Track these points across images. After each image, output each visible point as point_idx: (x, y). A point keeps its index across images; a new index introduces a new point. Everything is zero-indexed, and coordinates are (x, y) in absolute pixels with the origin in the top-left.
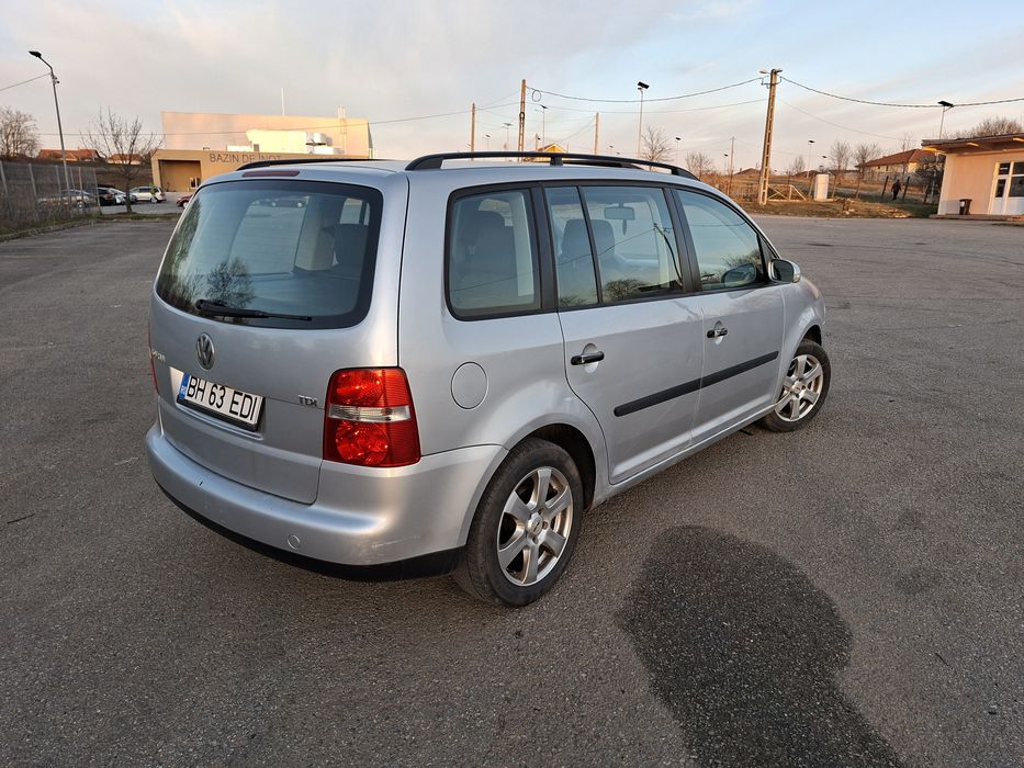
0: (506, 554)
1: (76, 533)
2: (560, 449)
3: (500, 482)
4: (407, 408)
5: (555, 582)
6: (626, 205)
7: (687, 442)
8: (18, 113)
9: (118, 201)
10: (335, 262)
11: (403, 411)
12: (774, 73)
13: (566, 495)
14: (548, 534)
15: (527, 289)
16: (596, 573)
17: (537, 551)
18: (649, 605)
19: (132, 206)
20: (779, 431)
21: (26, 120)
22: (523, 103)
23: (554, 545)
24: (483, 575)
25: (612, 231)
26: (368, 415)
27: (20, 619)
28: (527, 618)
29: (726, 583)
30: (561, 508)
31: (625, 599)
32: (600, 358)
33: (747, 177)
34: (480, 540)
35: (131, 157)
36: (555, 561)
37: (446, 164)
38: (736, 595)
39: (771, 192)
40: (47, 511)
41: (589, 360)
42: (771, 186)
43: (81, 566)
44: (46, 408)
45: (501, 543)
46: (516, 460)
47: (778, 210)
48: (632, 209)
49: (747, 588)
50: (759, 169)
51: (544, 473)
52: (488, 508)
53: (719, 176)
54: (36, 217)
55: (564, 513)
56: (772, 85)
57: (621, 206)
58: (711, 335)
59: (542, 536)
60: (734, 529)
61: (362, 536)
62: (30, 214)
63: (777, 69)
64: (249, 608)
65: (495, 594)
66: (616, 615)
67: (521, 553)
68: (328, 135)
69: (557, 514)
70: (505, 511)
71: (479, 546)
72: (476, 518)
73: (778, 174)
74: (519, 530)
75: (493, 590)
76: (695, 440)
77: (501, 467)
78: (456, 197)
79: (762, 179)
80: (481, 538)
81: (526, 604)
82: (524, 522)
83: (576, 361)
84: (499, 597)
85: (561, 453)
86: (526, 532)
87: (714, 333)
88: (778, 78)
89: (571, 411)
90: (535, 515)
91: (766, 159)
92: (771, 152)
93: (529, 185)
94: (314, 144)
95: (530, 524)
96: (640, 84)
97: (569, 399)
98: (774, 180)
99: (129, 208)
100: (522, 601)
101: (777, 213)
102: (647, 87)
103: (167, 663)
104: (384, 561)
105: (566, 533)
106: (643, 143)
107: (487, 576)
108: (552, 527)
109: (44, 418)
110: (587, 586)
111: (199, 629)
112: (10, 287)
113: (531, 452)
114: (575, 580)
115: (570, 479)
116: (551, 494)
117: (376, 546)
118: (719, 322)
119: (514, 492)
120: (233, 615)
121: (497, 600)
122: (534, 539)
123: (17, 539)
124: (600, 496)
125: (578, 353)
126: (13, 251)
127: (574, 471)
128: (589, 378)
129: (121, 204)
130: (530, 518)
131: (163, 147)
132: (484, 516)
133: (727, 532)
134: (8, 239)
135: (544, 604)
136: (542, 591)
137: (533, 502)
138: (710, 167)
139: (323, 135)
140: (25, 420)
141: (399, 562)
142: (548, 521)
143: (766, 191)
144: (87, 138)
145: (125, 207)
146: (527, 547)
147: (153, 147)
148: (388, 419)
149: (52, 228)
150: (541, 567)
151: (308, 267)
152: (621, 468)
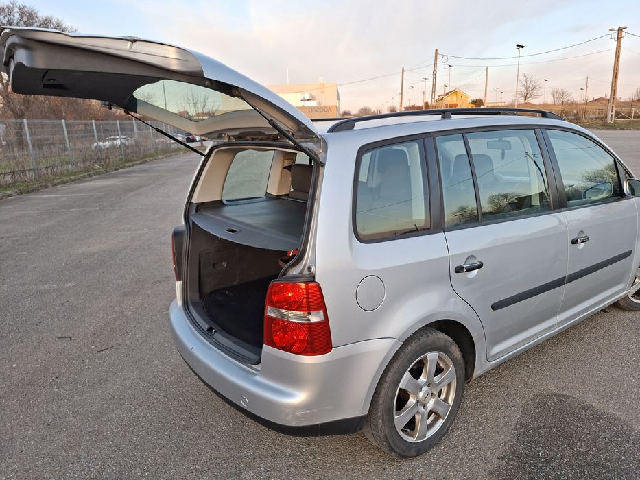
0: (401, 419)
1: (133, 362)
2: (446, 336)
3: (396, 365)
4: (321, 312)
5: (441, 438)
6: (504, 139)
7: (552, 327)
8: (148, 93)
9: (198, 139)
10: (292, 190)
11: (318, 315)
12: (620, 30)
13: (450, 371)
14: (436, 402)
15: (419, 215)
16: (475, 432)
17: (426, 415)
18: (518, 467)
19: (204, 142)
20: (630, 310)
21: (152, 98)
22: (435, 64)
23: (440, 410)
24: (382, 436)
25: (491, 162)
26: (294, 316)
27: (89, 425)
28: (417, 466)
29: (587, 453)
30: (447, 382)
31: (499, 459)
32: (480, 266)
33: (598, 103)
34: (379, 410)
35: (203, 114)
36: (441, 422)
37: (358, 125)
38: (596, 465)
39: (617, 114)
40: (120, 345)
41: (469, 270)
42: (618, 109)
43: (130, 387)
44: (134, 272)
45: (397, 410)
46: (409, 348)
47: (623, 126)
48: (509, 142)
49: (605, 459)
50: (608, 97)
51: (432, 356)
52: (386, 385)
53: (577, 104)
54: (153, 151)
55: (449, 386)
56: (619, 39)
57: (500, 140)
58: (575, 242)
59: (431, 404)
60: (593, 400)
61: (289, 405)
62: (149, 150)
63: (623, 27)
64: (224, 432)
65: (392, 449)
66: (490, 473)
67: (414, 417)
68: (314, 95)
69: (444, 386)
70: (400, 386)
71: (379, 414)
72: (377, 392)
73: (622, 100)
74: (412, 400)
75: (390, 446)
76: (560, 323)
77: (397, 353)
78: (363, 150)
79: (610, 105)
80: (380, 408)
81: (418, 455)
82: (416, 394)
83: (459, 270)
84: (395, 451)
85: (446, 341)
86: (418, 402)
87: (577, 240)
88: (623, 33)
89: (454, 310)
90: (425, 389)
91: (614, 90)
92: (618, 86)
93: (423, 136)
94: (304, 100)
95: (421, 394)
96: (518, 45)
97: (452, 300)
98: (620, 104)
99: (202, 143)
100: (414, 454)
101: (622, 129)
102: (523, 47)
103: (166, 472)
104: (305, 424)
105: (451, 400)
106: (519, 84)
107: (385, 437)
108: (439, 396)
109: (132, 279)
110: (468, 442)
111: (190, 446)
112: (131, 194)
113: (421, 341)
114: (457, 436)
115: (454, 360)
116: (439, 371)
117: (299, 413)
118: (582, 231)
119: (407, 373)
120: (213, 437)
121: (394, 453)
122: (424, 406)
123: (100, 363)
124: (478, 372)
125: (461, 263)
126: (139, 171)
127: (457, 354)
128: (471, 282)
129: (199, 141)
130: (421, 390)
131: (220, 108)
132: (383, 391)
133: (587, 402)
134: (136, 164)
135: (432, 456)
136: (430, 445)
137: (423, 379)
138: (569, 98)
139: (311, 95)
140: (121, 279)
141: (317, 425)
142: (436, 393)
143: (613, 113)
144: (180, 106)
145: (200, 143)
146: (418, 413)
147: (215, 109)
148: (309, 320)
149: (160, 157)
150: (430, 427)
151: (275, 193)
152: (497, 349)
